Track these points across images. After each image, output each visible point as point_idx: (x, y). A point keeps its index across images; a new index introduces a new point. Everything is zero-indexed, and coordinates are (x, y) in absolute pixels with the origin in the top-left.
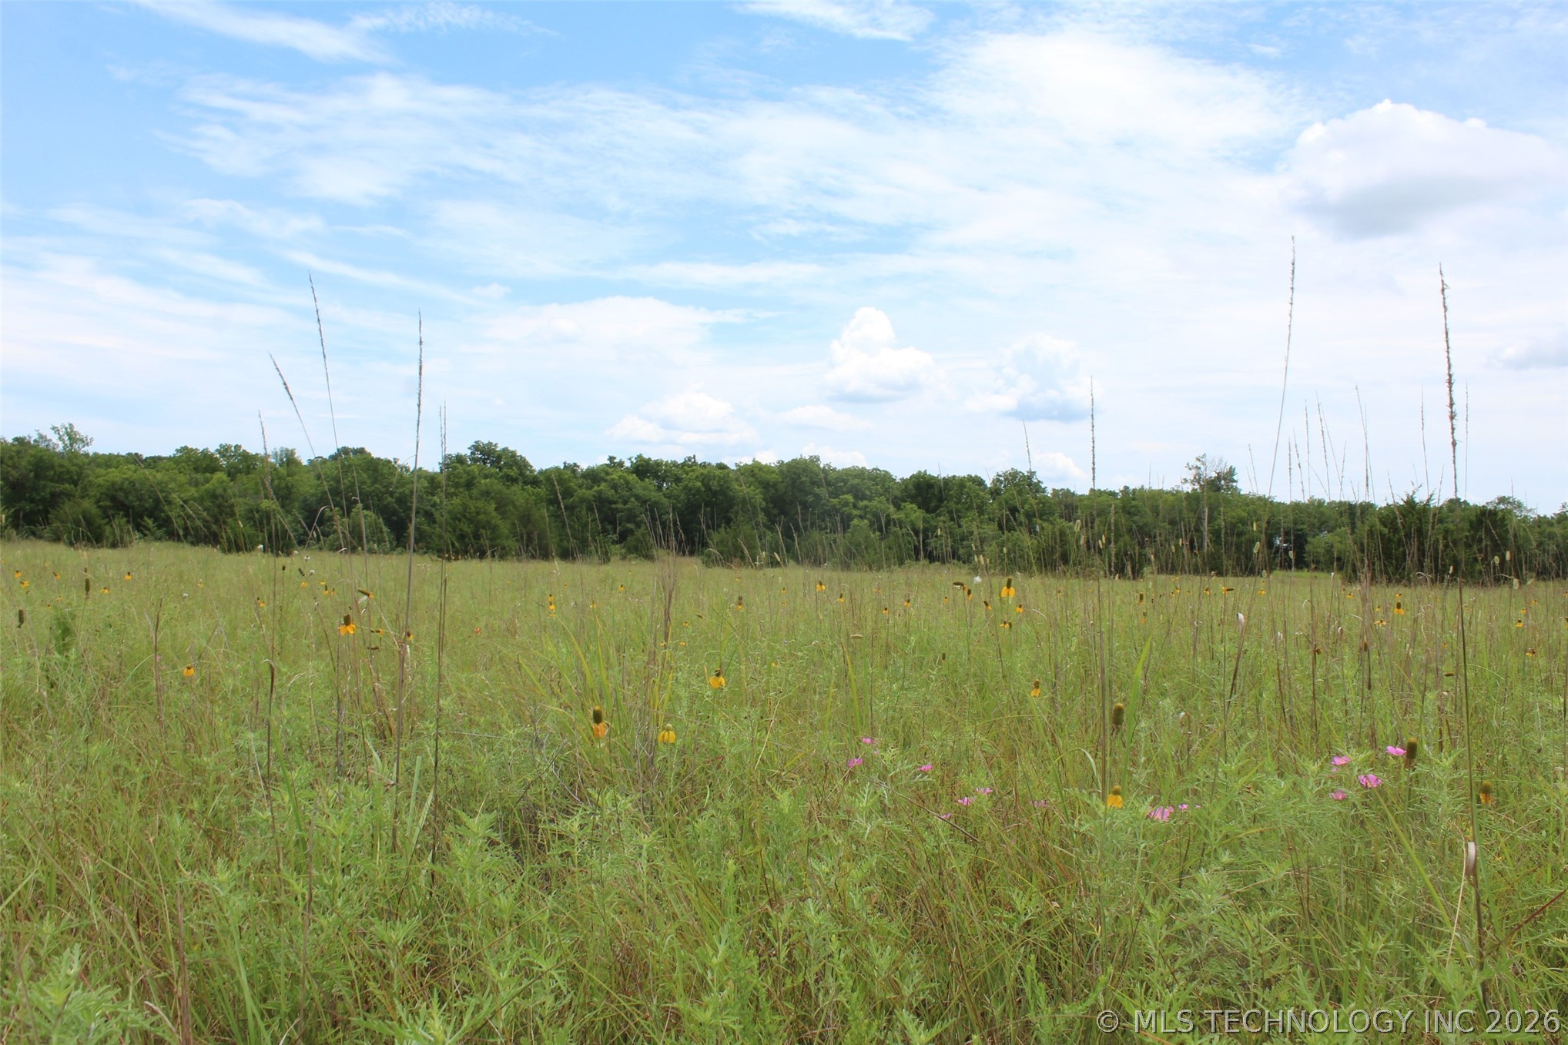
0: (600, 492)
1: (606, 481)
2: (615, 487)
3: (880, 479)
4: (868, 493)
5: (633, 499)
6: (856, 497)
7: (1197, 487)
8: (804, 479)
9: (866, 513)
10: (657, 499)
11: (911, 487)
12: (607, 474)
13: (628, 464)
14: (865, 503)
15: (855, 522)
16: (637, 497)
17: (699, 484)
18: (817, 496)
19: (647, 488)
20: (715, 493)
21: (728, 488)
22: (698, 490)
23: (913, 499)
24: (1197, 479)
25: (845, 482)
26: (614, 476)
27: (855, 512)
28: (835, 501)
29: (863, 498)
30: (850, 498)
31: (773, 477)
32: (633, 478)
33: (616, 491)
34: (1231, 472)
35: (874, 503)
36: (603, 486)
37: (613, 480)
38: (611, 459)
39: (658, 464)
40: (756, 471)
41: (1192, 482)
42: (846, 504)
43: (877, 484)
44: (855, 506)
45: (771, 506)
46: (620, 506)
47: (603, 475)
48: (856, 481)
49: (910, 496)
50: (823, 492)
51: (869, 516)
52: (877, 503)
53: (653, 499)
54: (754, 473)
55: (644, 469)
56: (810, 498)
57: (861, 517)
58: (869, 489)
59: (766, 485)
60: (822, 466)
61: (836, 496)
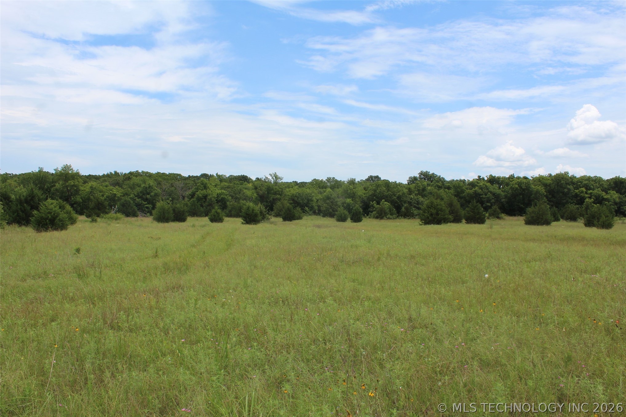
0: (475, 191)
1: (477, 186)
2: (481, 188)
3: (598, 181)
4: (592, 187)
5: (489, 193)
6: (586, 189)
8: (562, 182)
9: (591, 196)
10: (499, 193)
11: (612, 183)
12: (478, 183)
13: (486, 179)
14: (591, 191)
15: (587, 200)
16: (491, 192)
17: (517, 186)
18: (569, 189)
19: (494, 188)
20: (524, 190)
21: (529, 187)
22: (517, 188)
23: (613, 189)
25: (581, 182)
26: (481, 184)
27: (586, 196)
28: (577, 191)
29: (590, 189)
30: (584, 189)
31: (549, 182)
32: (488, 184)
33: (482, 190)
35: (595, 191)
36: (477, 188)
37: (481, 185)
38: (479, 177)
39: (499, 178)
40: (541, 179)
42: (582, 192)
43: (596, 183)
44: (586, 193)
45: (548, 194)
46: (484, 196)
47: (476, 184)
48: (586, 182)
49: (612, 188)
50: (571, 187)
51: (593, 197)
52: (597, 191)
53: (497, 193)
54: (540, 180)
55: (493, 180)
56: (566, 190)
57: (590, 198)
58: (592, 185)
59: (545, 185)
60: (570, 176)
61: (578, 189)
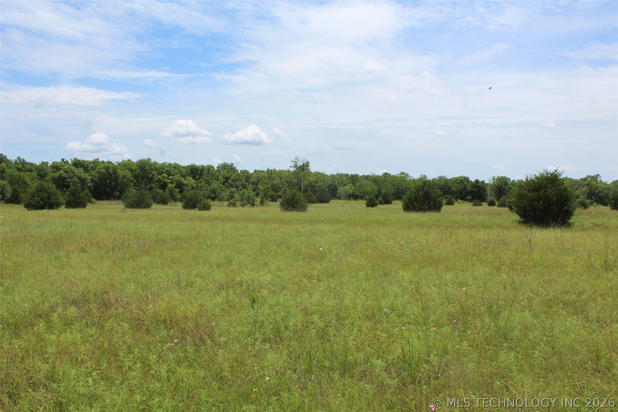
0: (61, 174)
1: (62, 169)
2: (66, 172)
3: (176, 167)
4: (172, 173)
5: (75, 177)
6: (168, 174)
7: (295, 169)
8: (147, 168)
9: (173, 181)
10: (85, 177)
11: (188, 170)
12: (62, 166)
13: (70, 162)
14: (172, 177)
15: (170, 185)
16: (77, 176)
17: (104, 170)
18: (153, 175)
19: (80, 172)
20: (111, 174)
21: (116, 172)
22: (104, 172)
23: (190, 175)
24: (296, 166)
25: (163, 169)
26: (66, 167)
27: (168, 181)
28: (160, 177)
29: (171, 175)
30: (166, 175)
31: (134, 167)
32: (73, 168)
33: (67, 174)
34: (308, 163)
35: (176, 177)
36: (62, 172)
37: (65, 169)
38: (63, 160)
39: (84, 161)
40: (127, 165)
41: (294, 167)
42: (164, 178)
43: (176, 169)
44: (168, 179)
45: (134, 179)
46: (70, 180)
47: (60, 167)
48: (168, 168)
49: (189, 174)
50: (154, 172)
51: (174, 182)
52: (177, 177)
53: (84, 177)
54: (126, 165)
55: (77, 164)
56: (150, 176)
57: (171, 183)
58: (173, 172)
59: (131, 170)
60: (152, 162)
61: (160, 174)
